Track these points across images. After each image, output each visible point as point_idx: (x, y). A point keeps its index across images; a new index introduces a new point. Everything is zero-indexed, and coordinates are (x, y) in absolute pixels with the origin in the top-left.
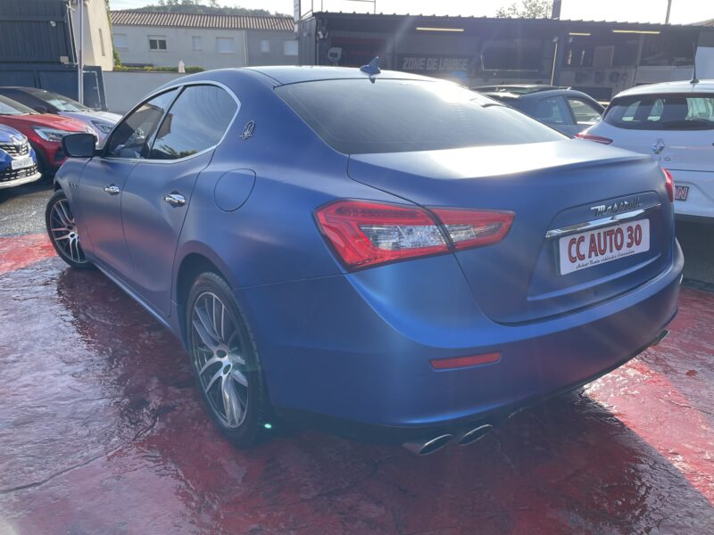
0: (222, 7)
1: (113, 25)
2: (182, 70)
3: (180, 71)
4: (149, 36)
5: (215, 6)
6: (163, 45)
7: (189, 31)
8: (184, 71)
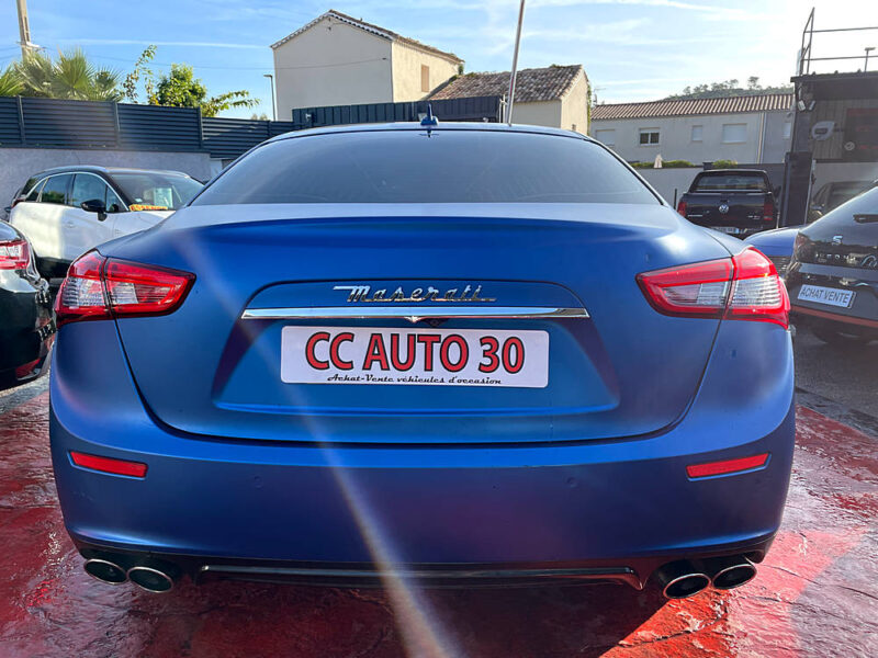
0: (764, 88)
1: (592, 120)
2: (658, 164)
3: (656, 166)
4: (640, 129)
5: (755, 88)
6: (655, 138)
7: (690, 119)
8: (660, 166)
